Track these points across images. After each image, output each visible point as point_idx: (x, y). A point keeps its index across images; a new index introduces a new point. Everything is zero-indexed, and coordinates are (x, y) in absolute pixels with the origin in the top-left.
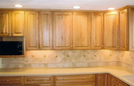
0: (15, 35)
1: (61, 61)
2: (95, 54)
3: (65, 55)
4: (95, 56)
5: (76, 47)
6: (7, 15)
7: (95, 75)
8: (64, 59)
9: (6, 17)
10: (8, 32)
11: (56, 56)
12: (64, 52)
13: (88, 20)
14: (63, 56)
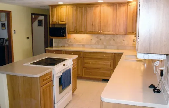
0: (60, 23)
1: (95, 43)
2: (124, 39)
3: (98, 39)
4: (124, 41)
5: (103, 32)
6: (56, 9)
7: (113, 54)
8: (98, 42)
9: (55, 11)
10: (56, 21)
11: (91, 40)
12: (98, 36)
13: (113, 10)
14: (97, 40)
